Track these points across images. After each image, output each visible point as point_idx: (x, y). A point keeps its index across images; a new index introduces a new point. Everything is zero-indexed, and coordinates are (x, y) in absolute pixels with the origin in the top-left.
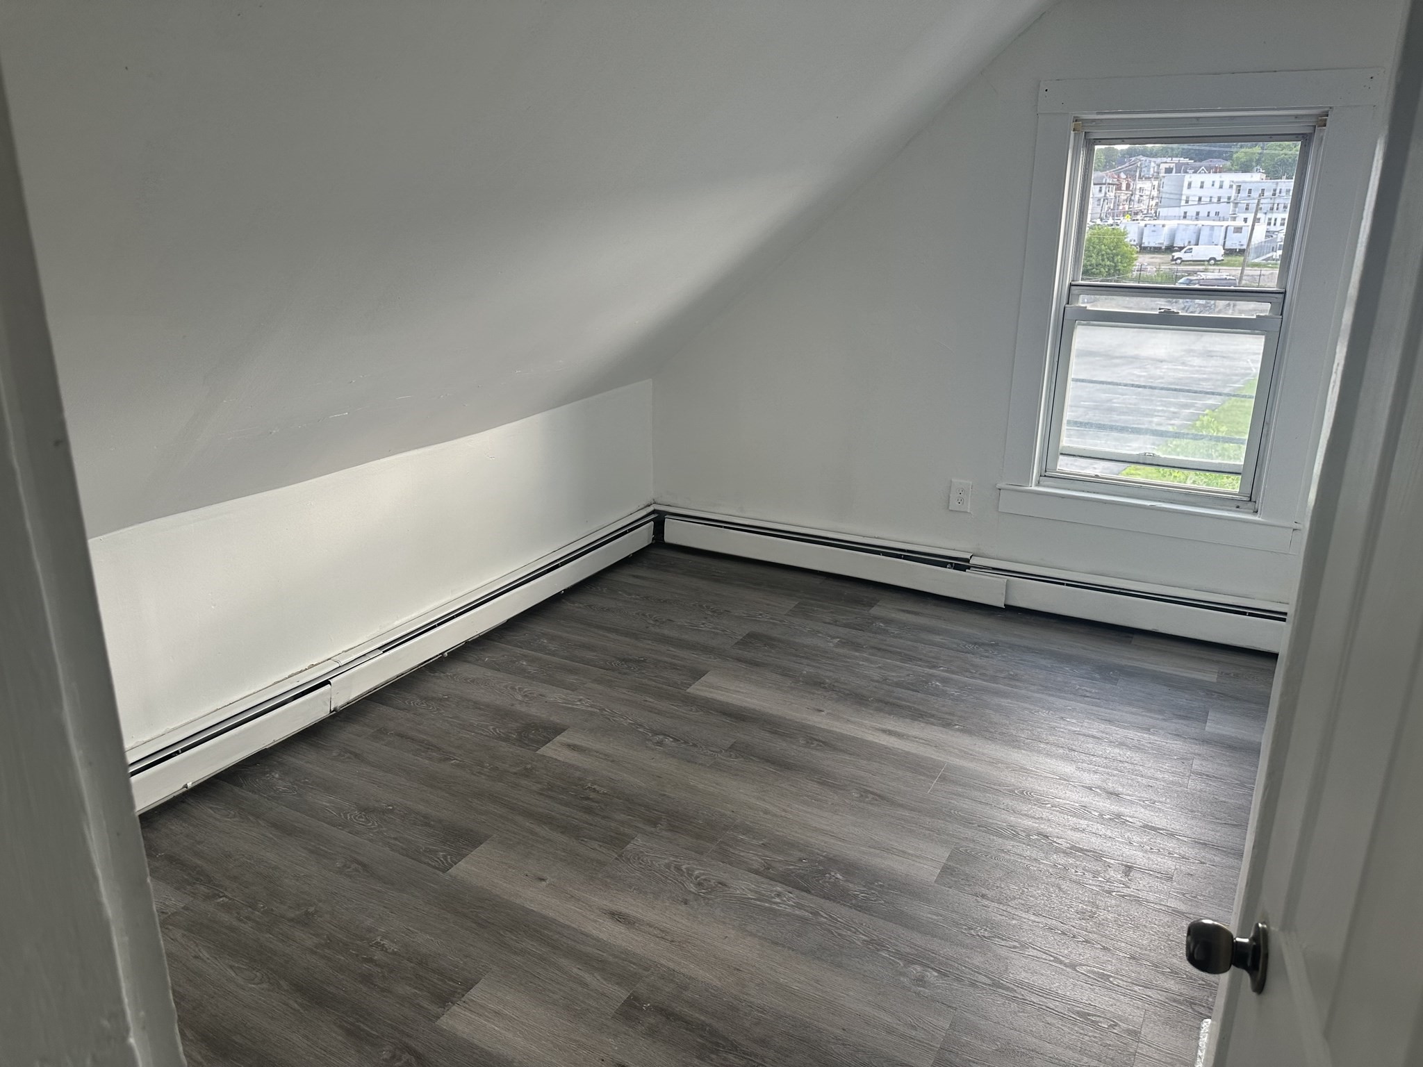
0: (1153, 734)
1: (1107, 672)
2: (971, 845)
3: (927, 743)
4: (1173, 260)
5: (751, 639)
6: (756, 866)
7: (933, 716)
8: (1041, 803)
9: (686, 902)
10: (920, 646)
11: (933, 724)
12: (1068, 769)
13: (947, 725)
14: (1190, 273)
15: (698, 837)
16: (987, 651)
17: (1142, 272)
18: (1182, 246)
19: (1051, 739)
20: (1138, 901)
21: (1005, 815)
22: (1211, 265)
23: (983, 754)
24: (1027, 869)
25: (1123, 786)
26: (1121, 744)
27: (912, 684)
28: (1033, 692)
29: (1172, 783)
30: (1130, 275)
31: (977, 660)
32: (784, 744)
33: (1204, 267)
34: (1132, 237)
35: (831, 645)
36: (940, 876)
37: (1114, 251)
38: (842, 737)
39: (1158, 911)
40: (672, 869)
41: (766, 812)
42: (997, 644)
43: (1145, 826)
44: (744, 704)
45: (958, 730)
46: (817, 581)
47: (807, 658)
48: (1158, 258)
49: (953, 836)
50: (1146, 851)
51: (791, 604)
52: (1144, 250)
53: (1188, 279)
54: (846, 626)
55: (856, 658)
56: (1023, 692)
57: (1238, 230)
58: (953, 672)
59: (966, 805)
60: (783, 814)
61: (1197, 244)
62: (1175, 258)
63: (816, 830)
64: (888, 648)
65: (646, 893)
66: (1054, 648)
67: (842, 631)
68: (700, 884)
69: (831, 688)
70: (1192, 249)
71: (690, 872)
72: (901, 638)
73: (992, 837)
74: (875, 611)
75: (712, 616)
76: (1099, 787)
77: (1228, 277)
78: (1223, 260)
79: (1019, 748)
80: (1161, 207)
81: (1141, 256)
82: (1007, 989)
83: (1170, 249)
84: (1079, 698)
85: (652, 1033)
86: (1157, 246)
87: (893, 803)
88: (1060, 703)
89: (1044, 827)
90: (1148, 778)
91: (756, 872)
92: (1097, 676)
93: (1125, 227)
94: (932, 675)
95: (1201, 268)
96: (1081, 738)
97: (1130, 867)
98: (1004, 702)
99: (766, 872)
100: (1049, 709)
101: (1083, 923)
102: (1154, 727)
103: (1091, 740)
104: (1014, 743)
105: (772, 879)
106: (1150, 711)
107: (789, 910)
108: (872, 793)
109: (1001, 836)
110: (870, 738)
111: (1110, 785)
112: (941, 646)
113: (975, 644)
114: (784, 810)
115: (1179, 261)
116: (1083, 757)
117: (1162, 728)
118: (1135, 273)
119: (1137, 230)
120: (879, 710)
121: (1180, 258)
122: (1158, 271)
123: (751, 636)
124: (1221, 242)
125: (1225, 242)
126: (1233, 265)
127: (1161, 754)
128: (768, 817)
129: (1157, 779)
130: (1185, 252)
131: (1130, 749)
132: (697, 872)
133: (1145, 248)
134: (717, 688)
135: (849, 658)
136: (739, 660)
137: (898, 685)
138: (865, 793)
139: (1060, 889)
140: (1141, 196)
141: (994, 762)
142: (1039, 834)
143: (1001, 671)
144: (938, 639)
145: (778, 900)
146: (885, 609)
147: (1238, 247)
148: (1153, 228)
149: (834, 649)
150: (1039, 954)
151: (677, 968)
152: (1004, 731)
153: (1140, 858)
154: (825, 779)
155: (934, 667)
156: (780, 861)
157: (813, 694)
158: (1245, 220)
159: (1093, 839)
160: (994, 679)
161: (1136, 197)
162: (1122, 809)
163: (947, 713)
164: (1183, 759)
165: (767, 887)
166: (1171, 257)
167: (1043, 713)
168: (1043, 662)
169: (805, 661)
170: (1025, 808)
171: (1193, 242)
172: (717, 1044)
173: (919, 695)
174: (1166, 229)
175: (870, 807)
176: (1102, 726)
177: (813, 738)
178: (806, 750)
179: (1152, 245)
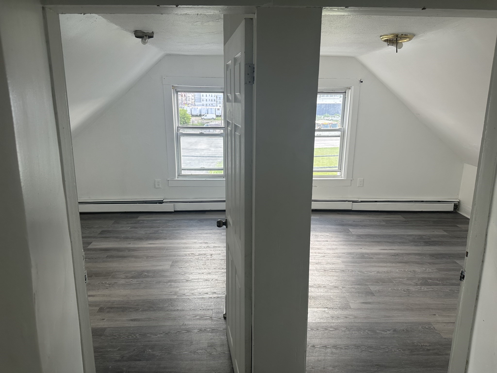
0: (213, 230)
1: (201, 220)
2: (176, 260)
3: (161, 244)
4: (202, 119)
5: (103, 232)
6: (123, 277)
7: (161, 238)
8: (190, 248)
9: (107, 289)
10: (154, 224)
11: (161, 240)
12: (196, 241)
13: (165, 239)
14: (207, 123)
15: (105, 276)
16: (172, 222)
17: (193, 123)
18: (204, 114)
19: (191, 236)
20: (214, 259)
21: (183, 252)
22: (213, 120)
23: (175, 243)
24: (190, 260)
25: (208, 241)
26: (206, 234)
27: (154, 233)
28: (185, 228)
29: (218, 238)
30: (190, 124)
31: (170, 224)
32: (122, 253)
33: (211, 121)
34: (189, 112)
35: (128, 229)
36: (171, 267)
37: (184, 116)
38: (139, 248)
39: (219, 260)
40: (100, 284)
41: (122, 267)
42: (174, 220)
43: (214, 247)
44: (107, 247)
45: (168, 239)
46: (119, 215)
47: (122, 233)
48: (197, 118)
49: (172, 259)
50: (215, 251)
51: (113, 221)
52: (193, 116)
53: (207, 125)
54: (131, 224)
55: (137, 230)
56: (182, 228)
57: (218, 109)
58: (164, 228)
59: (174, 253)
60: (127, 266)
61: (208, 114)
62: (202, 118)
63: (137, 267)
64: (145, 226)
65: (95, 290)
66: (188, 218)
67: (130, 225)
68: (109, 284)
69: (132, 238)
70: (206, 115)
71: (106, 283)
72: (148, 223)
73: (181, 257)
74: (139, 219)
75: (88, 229)
76: (203, 242)
77: (218, 124)
78: (216, 119)
79: (184, 239)
80: (196, 102)
81: (192, 118)
82: (190, 281)
83: (200, 115)
84: (196, 227)
85: (109, 312)
86: (197, 114)
87: (155, 257)
88: (191, 229)
89: (193, 252)
90: (214, 238)
91: (124, 278)
92: (199, 222)
93: (186, 109)
94: (159, 230)
95: (210, 121)
96: (198, 234)
97: (212, 254)
98: (178, 231)
99: (127, 277)
100: (189, 230)
101: (204, 266)
102: (213, 229)
103: (200, 234)
104: (182, 239)
105: (128, 279)
106: (212, 226)
107: (135, 283)
108: (149, 256)
109: (183, 256)
110: (146, 246)
111: (205, 242)
112: (160, 223)
113: (168, 221)
114: (127, 265)
115: (203, 119)
116: (198, 238)
117: (215, 229)
118: (191, 123)
119: (190, 109)
120: (146, 240)
121: (204, 118)
122: (198, 122)
123: (102, 231)
124: (214, 113)
125: (215, 113)
126: (219, 120)
127: (216, 233)
128: (123, 268)
129: (215, 238)
130: (205, 116)
131: (208, 234)
132: (108, 283)
133: (193, 115)
134: (97, 245)
135: (135, 231)
136: (101, 238)
137: (150, 234)
138: (147, 257)
139: (198, 262)
140: (189, 99)
141: (178, 243)
142: (191, 254)
143: (176, 225)
144: (158, 222)
145: (132, 282)
146: (141, 218)
147: (219, 115)
148: (195, 109)
149: (130, 230)
150: (195, 274)
151: (110, 300)
152: (179, 237)
153: (213, 252)
154: (136, 257)
155: (159, 228)
156: (130, 275)
157: (127, 240)
158: (220, 106)
159: (203, 252)
160: (175, 227)
161: (188, 99)
162: (209, 245)
163: (165, 237)
164: (220, 233)
165: (127, 280)
166: (201, 118)
167: (188, 232)
168: (186, 221)
169: (122, 234)
170: (187, 250)
171: (207, 113)
172: (126, 309)
173: (157, 235)
174: (198, 109)
175: (150, 259)
176: (202, 231)
177: (129, 250)
178: (129, 253)
179: (195, 114)
